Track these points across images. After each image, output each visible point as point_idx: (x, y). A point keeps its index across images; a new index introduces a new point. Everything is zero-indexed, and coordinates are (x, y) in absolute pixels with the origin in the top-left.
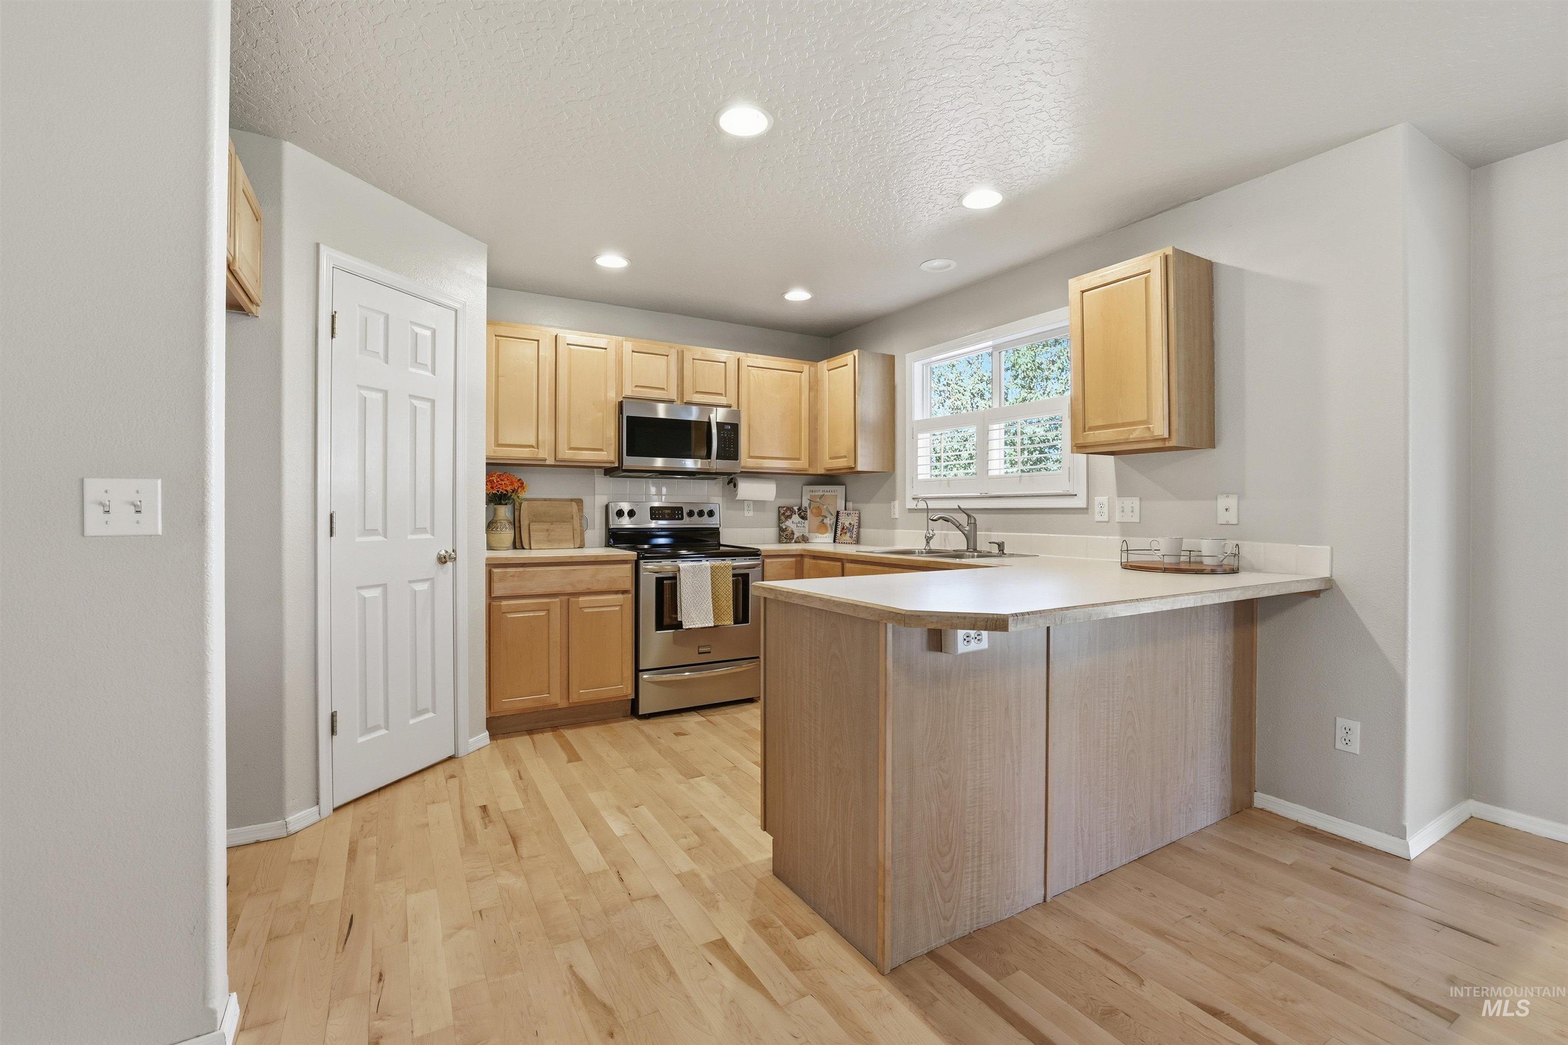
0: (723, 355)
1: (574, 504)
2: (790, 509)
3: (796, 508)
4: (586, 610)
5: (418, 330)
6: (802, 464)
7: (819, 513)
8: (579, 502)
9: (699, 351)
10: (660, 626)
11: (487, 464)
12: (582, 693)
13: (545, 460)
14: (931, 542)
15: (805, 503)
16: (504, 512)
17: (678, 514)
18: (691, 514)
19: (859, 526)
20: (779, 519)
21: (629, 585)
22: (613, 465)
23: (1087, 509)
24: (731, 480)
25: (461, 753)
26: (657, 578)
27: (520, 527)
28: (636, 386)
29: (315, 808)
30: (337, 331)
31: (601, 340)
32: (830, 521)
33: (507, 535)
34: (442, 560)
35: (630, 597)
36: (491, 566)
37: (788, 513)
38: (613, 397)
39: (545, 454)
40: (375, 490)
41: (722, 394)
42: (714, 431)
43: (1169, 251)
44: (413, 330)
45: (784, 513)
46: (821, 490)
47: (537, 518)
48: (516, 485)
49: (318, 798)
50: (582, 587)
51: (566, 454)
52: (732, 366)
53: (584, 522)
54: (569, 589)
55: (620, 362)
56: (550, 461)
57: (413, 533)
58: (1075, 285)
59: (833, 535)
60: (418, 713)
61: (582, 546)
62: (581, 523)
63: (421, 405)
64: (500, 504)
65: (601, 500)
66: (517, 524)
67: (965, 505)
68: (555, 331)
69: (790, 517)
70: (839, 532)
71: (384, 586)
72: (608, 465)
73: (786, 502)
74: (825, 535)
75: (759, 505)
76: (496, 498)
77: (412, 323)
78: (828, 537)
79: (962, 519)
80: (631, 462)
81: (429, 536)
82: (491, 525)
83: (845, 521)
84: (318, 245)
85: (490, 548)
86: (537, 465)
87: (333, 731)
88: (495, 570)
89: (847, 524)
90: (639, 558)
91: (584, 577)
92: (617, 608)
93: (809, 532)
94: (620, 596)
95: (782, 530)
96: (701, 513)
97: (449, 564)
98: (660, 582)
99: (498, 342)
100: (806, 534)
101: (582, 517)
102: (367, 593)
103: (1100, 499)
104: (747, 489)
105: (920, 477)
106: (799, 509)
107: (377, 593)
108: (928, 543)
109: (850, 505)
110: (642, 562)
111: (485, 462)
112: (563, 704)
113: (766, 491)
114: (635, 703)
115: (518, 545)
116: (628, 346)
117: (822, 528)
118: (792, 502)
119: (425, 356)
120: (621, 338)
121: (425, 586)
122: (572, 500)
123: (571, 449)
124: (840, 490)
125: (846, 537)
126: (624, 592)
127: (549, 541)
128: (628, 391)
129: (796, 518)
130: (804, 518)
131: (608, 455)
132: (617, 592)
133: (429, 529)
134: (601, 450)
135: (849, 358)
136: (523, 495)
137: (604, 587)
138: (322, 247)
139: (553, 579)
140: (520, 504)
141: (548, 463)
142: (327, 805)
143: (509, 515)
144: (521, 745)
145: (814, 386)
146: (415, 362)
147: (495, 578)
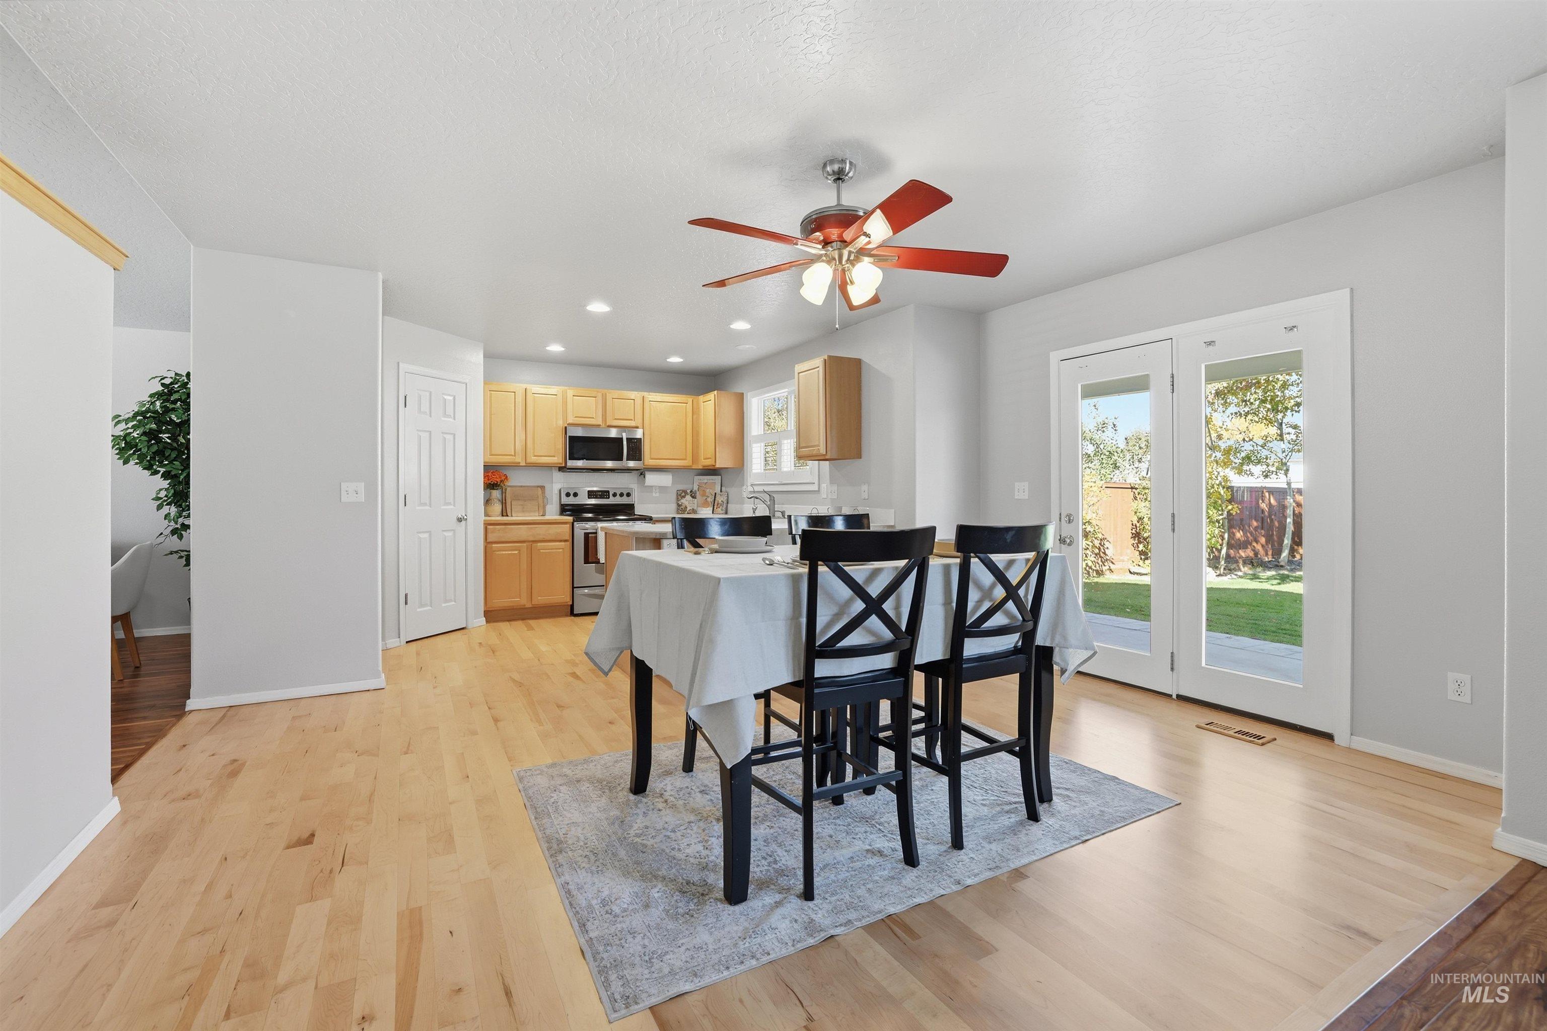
0: (633, 394)
1: (539, 489)
2: (685, 492)
3: (689, 491)
4: (541, 551)
5: (446, 397)
6: (687, 463)
7: (704, 494)
8: (543, 488)
9: (616, 393)
10: (587, 561)
11: (484, 466)
12: (541, 599)
13: (519, 463)
14: (756, 512)
15: (696, 488)
16: (496, 494)
17: (606, 495)
18: (615, 495)
19: (727, 503)
20: (678, 499)
21: (568, 536)
22: (562, 465)
23: (819, 491)
24: (642, 473)
25: (470, 626)
26: (585, 533)
27: (506, 503)
28: (576, 417)
29: (398, 639)
30: (407, 404)
31: (553, 390)
32: (710, 499)
33: (497, 508)
34: (460, 520)
35: (569, 544)
36: (487, 524)
37: (683, 494)
38: (561, 424)
39: (519, 459)
40: (425, 482)
41: (632, 420)
42: (625, 443)
43: (826, 358)
44: (444, 398)
45: (681, 494)
46: (706, 479)
47: (516, 498)
48: (503, 478)
49: (399, 635)
50: (540, 537)
51: (532, 459)
52: (639, 402)
53: (545, 500)
54: (532, 539)
55: (565, 403)
56: (523, 464)
57: (444, 505)
58: (798, 368)
59: (712, 509)
60: (446, 601)
61: (544, 515)
62: (543, 501)
63: (448, 437)
64: (494, 489)
65: (556, 487)
66: (504, 501)
67: (767, 489)
68: (525, 386)
69: (684, 497)
70: (715, 507)
71: (430, 532)
72: (560, 465)
73: (681, 487)
74: (708, 509)
75: (662, 489)
76: (490, 486)
77: (443, 394)
78: (710, 509)
79: (767, 498)
80: (571, 463)
81: (452, 507)
82: (487, 502)
83: (719, 499)
84: (398, 363)
85: (486, 515)
86: (515, 466)
87: (406, 603)
88: (489, 527)
89: (720, 501)
90: (574, 521)
91: (541, 531)
92: (561, 550)
93: (697, 507)
94: (563, 543)
95: (679, 505)
96: (622, 495)
97: (463, 522)
98: (587, 535)
99: (491, 394)
100: (695, 508)
101: (544, 497)
102: (422, 536)
103: (824, 486)
104: (651, 479)
105: (754, 471)
106: (691, 492)
107: (426, 535)
108: (754, 512)
109: (723, 489)
110: (575, 523)
111: (483, 464)
112: (529, 605)
113: (665, 480)
114: (572, 606)
115: (504, 514)
116: (570, 393)
117: (705, 504)
118: (687, 487)
119: (450, 411)
120: (566, 388)
121: (450, 534)
122: (538, 487)
123: (535, 456)
124: (717, 479)
125: (719, 510)
126: (566, 541)
127: (523, 512)
128: (570, 421)
129: (688, 497)
130: (694, 497)
131: (558, 459)
132: (561, 541)
133: (452, 503)
134: (554, 457)
135: (712, 396)
136: (508, 483)
137: (553, 538)
138: (400, 363)
139: (523, 532)
140: (506, 490)
141: (521, 465)
142: (404, 639)
143: (499, 496)
144: (504, 626)
145: (695, 411)
146: (445, 415)
147: (489, 531)
